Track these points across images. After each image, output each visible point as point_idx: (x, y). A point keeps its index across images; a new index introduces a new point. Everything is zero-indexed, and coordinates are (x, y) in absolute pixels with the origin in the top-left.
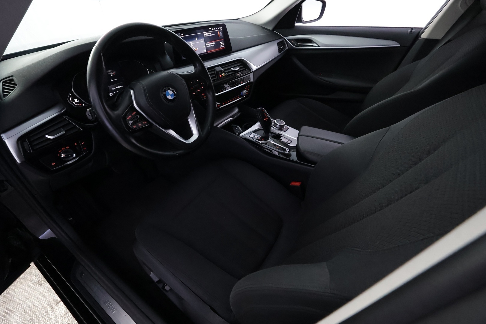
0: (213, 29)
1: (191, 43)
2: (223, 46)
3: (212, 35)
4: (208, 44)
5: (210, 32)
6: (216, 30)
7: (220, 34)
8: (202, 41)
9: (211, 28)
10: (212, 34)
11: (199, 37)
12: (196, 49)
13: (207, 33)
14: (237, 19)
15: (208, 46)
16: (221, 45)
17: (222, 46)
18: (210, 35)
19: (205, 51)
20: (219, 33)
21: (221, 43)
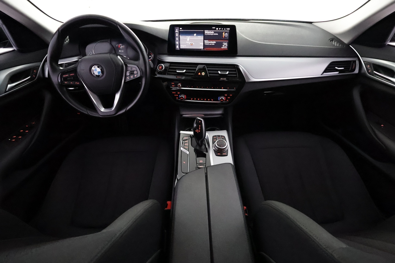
0: (217, 29)
1: (188, 38)
2: (226, 48)
3: (214, 34)
5: (213, 31)
6: (221, 30)
7: (225, 35)
8: (201, 38)
9: (215, 28)
11: (198, 34)
12: (191, 44)
13: (209, 31)
14: (311, 23)
15: (206, 43)
16: (223, 46)
17: (225, 47)
18: (212, 34)
19: (202, 47)
20: (225, 34)
21: (224, 44)
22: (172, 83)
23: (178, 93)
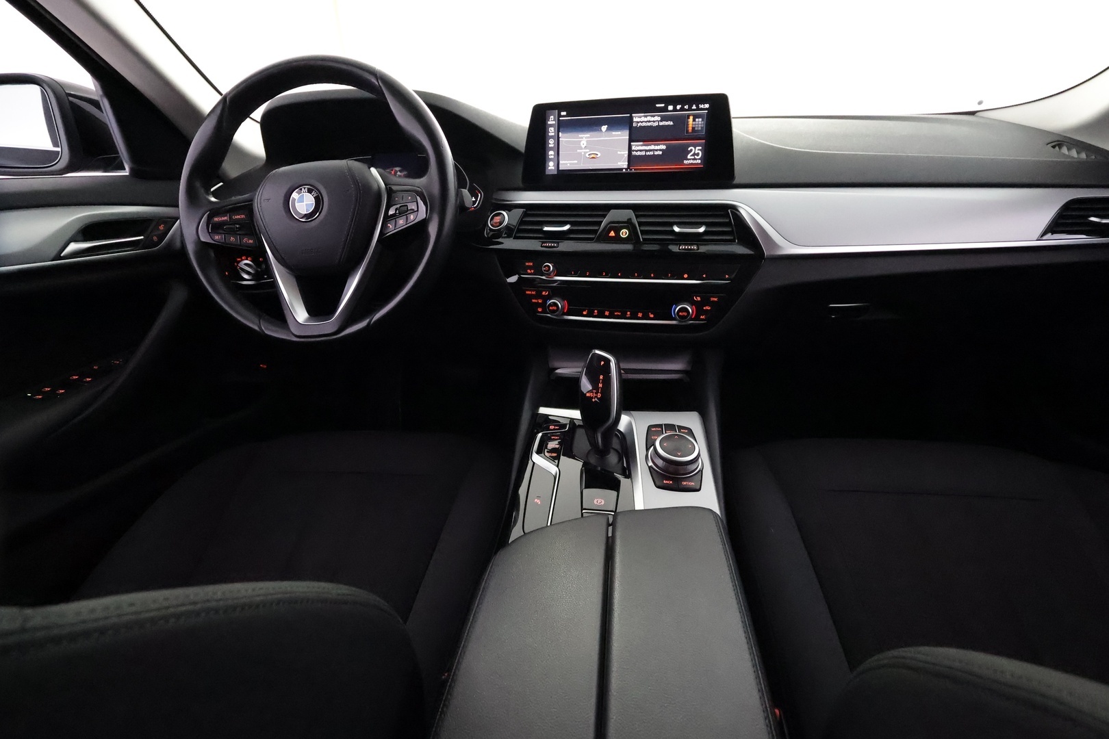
0: (670, 108)
1: (582, 138)
2: (700, 161)
3: (661, 124)
4: (638, 147)
5: (658, 116)
6: (682, 109)
7: (696, 123)
8: (622, 136)
9: (663, 105)
10: (661, 121)
11: (614, 125)
12: (593, 156)
13: (646, 116)
14: (972, 113)
15: (637, 151)
16: (689, 157)
17: (695, 159)
18: (656, 124)
19: (623, 164)
20: (694, 120)
21: (691, 150)
22: (527, 264)
23: (544, 293)
